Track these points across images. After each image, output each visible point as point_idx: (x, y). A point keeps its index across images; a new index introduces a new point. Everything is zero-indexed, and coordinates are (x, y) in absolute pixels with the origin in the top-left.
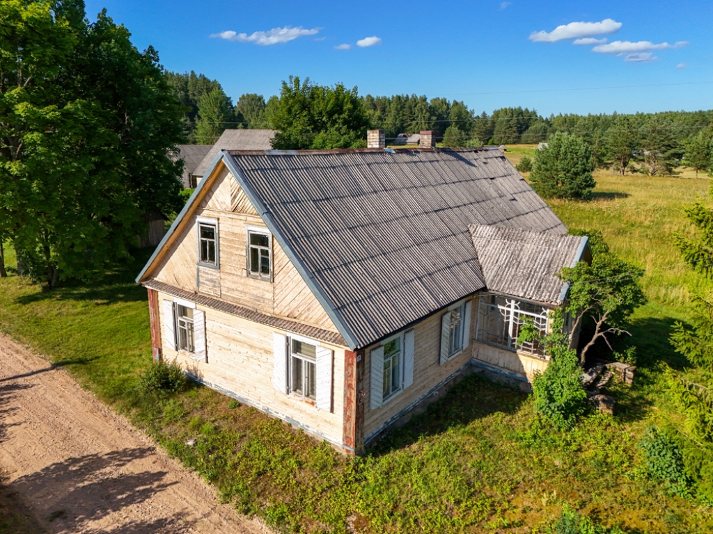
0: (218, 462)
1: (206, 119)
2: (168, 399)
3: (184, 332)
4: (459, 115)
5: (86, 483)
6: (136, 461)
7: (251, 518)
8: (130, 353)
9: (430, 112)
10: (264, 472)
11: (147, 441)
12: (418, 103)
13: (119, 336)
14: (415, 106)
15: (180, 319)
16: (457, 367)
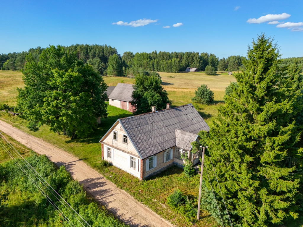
0: (116, 180)
1: (111, 66)
2: (106, 168)
3: (109, 153)
4: (212, 60)
5: (92, 183)
6: (100, 180)
7: (122, 190)
8: (96, 157)
9: (200, 59)
10: (125, 183)
11: (102, 176)
12: (195, 55)
13: (92, 153)
14: (194, 56)
15: (108, 150)
16: (170, 163)
